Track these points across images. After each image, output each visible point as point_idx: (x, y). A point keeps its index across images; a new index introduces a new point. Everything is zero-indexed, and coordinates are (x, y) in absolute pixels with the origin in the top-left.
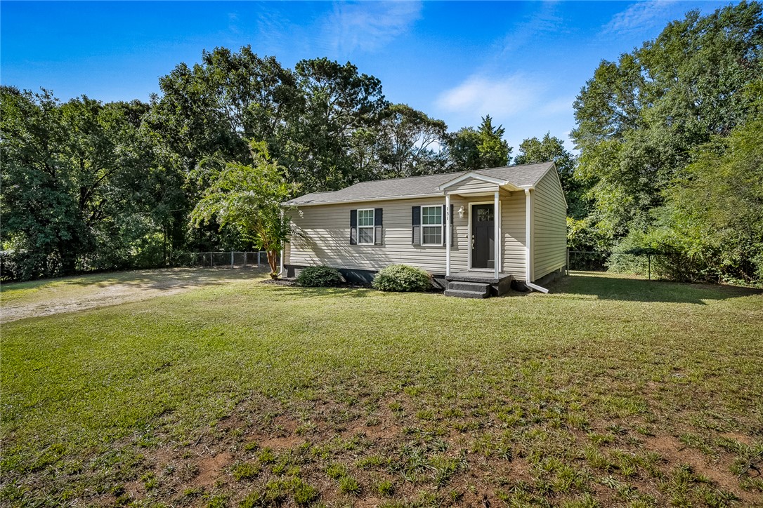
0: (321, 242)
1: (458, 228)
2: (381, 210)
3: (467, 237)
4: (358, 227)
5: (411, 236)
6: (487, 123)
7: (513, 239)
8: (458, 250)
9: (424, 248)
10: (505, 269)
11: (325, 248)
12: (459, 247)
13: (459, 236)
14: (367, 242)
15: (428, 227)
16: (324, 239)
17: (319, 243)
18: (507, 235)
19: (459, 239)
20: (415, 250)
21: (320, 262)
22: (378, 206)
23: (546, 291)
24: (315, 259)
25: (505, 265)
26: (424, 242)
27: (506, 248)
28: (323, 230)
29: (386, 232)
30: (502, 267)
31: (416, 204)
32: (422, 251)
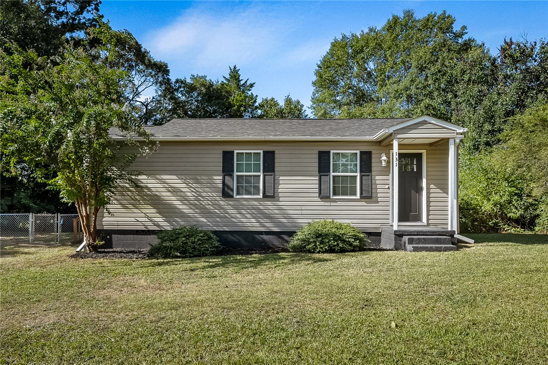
0: (168, 194)
1: (377, 178)
2: (273, 153)
3: (389, 188)
4: (236, 174)
5: (317, 186)
6: (235, 75)
7: (439, 190)
8: (378, 202)
9: (335, 201)
10: (430, 222)
11: (179, 203)
12: (379, 199)
13: (378, 186)
14: (250, 194)
15: (339, 176)
16: (175, 191)
17: (167, 196)
18: (432, 186)
19: (379, 191)
20: (322, 203)
21: (166, 224)
22: (269, 148)
23: (472, 241)
24: (156, 219)
25: (430, 217)
26: (334, 194)
27: (431, 199)
28: (175, 177)
29: (281, 182)
30: (428, 219)
31: (324, 148)
32: (332, 204)
